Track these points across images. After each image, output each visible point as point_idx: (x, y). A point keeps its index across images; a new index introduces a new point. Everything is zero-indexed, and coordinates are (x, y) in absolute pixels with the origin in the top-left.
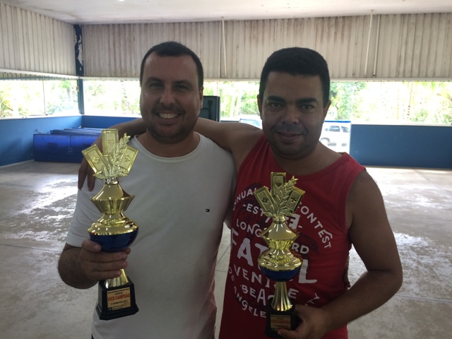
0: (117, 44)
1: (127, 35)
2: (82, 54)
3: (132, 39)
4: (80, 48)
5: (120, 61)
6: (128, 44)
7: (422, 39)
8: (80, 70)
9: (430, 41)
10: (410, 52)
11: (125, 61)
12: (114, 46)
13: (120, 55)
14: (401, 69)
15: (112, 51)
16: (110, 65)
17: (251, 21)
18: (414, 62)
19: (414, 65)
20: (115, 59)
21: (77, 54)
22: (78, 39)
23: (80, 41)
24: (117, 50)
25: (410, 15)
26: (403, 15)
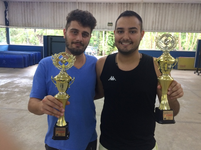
0: (26, 11)
1: (31, 7)
2: (8, 15)
3: (33, 9)
4: (7, 13)
5: (28, 19)
6: (31, 11)
7: (162, 14)
8: (7, 23)
9: (165, 15)
10: (157, 19)
11: (30, 19)
12: (25, 12)
13: (27, 16)
14: (154, 27)
15: (23, 14)
16: (22, 21)
17: (90, 3)
18: (159, 24)
19: (159, 25)
20: (25, 18)
21: (6, 15)
22: (6, 8)
23: (7, 9)
24: (26, 14)
25: (157, 3)
26: (155, 4)
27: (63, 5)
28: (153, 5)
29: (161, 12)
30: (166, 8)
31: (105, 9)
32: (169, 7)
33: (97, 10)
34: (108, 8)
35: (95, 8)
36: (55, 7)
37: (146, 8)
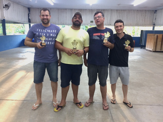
2: (30, 16)
8: (30, 21)
23: (30, 13)
25: (118, 10)
26: (117, 10)
27: (64, 11)
28: (116, 11)
29: (120, 15)
30: (123, 13)
31: (89, 13)
32: (125, 12)
33: (84, 13)
34: (90, 13)
35: (83, 13)
36: (59, 11)
37: (112, 13)
